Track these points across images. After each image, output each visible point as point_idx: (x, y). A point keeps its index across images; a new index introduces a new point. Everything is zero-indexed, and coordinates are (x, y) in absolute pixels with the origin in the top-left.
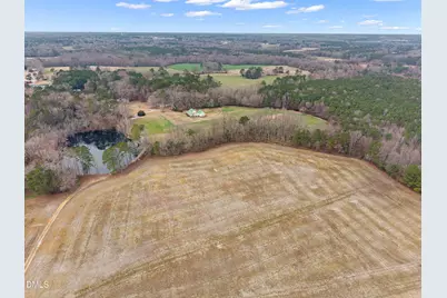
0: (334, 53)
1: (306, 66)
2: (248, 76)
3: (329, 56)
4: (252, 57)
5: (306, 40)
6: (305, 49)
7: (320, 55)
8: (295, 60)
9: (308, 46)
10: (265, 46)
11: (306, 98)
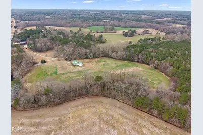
0: (182, 22)
1: (164, 30)
2: (126, 35)
3: (180, 23)
4: (134, 23)
5: (167, 14)
6: (165, 19)
7: (174, 23)
8: (158, 25)
9: (168, 17)
10: (144, 17)
11: (155, 57)
